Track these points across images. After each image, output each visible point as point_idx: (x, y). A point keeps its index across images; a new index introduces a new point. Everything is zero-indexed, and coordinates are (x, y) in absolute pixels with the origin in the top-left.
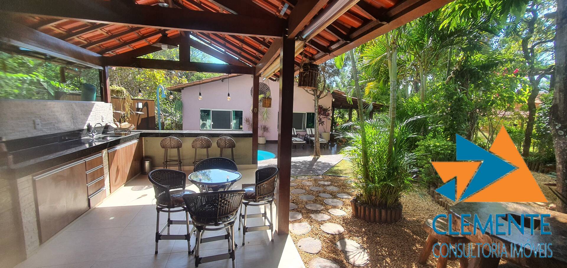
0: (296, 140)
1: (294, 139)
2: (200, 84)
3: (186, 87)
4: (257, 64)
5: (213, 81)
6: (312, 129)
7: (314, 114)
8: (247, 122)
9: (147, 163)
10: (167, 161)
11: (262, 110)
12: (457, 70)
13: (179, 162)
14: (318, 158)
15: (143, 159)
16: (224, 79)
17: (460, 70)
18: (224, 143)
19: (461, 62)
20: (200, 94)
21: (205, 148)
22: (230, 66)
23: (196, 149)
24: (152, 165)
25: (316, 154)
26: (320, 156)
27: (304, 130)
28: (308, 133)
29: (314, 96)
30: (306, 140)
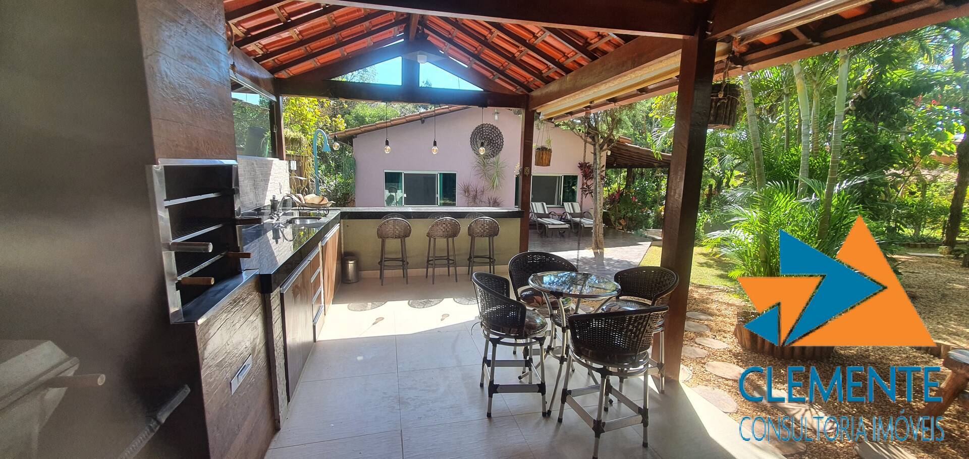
0: (552, 222)
2: (387, 127)
3: (363, 132)
4: (536, 89)
5: (408, 122)
6: (574, 204)
7: (575, 177)
8: (465, 192)
9: (351, 265)
10: (385, 261)
11: (491, 172)
12: (860, 97)
13: (403, 262)
14: (602, 253)
15: (343, 257)
16: (428, 117)
17: (864, 97)
18: (482, 229)
19: (867, 85)
20: (387, 143)
21: (450, 237)
22: (485, 93)
23: (435, 239)
24: (358, 267)
25: (598, 246)
26: (605, 249)
27: (560, 206)
28: (567, 210)
29: (594, 145)
30: (568, 222)
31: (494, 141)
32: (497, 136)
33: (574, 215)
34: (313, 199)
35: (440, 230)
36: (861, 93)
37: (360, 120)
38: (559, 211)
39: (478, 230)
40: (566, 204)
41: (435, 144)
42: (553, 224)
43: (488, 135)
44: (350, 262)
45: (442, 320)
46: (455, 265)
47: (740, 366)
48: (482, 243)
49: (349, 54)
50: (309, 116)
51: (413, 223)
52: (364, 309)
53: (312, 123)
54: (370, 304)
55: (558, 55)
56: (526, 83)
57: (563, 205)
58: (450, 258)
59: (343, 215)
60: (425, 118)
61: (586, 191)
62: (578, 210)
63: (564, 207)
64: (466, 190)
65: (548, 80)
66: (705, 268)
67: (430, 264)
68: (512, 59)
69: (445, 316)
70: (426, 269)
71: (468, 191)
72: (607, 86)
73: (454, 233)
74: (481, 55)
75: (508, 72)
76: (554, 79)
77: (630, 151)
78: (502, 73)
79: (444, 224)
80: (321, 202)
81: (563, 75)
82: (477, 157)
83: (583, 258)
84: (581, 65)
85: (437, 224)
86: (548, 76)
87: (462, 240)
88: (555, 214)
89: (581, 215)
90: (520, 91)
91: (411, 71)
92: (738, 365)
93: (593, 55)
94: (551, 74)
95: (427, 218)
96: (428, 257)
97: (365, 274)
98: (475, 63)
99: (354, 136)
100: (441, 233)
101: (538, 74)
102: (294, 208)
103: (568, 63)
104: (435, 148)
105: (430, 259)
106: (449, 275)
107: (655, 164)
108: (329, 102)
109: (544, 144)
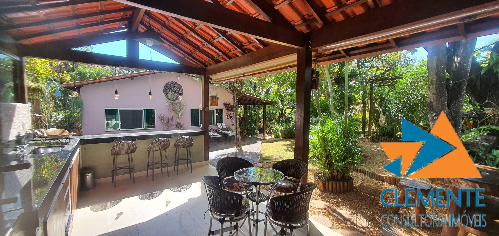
0: (212, 134)
1: (210, 133)
3: (88, 84)
4: (210, 66)
5: (122, 78)
6: (222, 124)
7: (222, 110)
8: (162, 120)
9: (89, 176)
10: (117, 169)
11: (177, 108)
12: (336, 78)
13: (130, 169)
14: (241, 149)
15: (83, 172)
16: (135, 77)
17: (337, 78)
18: (184, 143)
19: (338, 73)
20: (116, 92)
21: (163, 150)
22: (181, 65)
23: (153, 152)
24: (94, 177)
25: (238, 145)
26: (242, 146)
27: (214, 125)
28: (219, 127)
29: (234, 95)
30: (221, 133)
31: (177, 91)
32: (179, 88)
33: (223, 130)
34: (54, 131)
35: (157, 147)
36: (336, 76)
37: (82, 76)
38: (215, 128)
39: (181, 144)
40: (218, 124)
41: (150, 93)
42: (213, 135)
43: (174, 88)
44: (88, 174)
45: (167, 206)
46: (167, 166)
47: (323, 201)
48: (183, 151)
49: (84, 34)
50: (42, 71)
51: (137, 143)
52: (105, 208)
53: (43, 76)
54: (109, 203)
55: (226, 49)
56: (204, 62)
57: (217, 124)
58: (163, 162)
59: (83, 142)
60: (134, 77)
61: (228, 117)
62: (225, 127)
63: (217, 126)
64: (162, 119)
65: (218, 62)
66: (288, 152)
67: (149, 168)
68: (198, 48)
69: (168, 202)
70: (146, 171)
71: (163, 119)
72: (253, 67)
73: (165, 147)
74: (179, 45)
75: (194, 55)
76: (221, 62)
77: (246, 97)
78: (190, 55)
79: (160, 142)
80: (61, 134)
81: (226, 60)
82: (168, 100)
83: (233, 152)
84: (237, 56)
85: (155, 143)
86: (218, 59)
87: (171, 150)
88: (213, 130)
89: (227, 130)
90: (200, 65)
91: (133, 49)
92: (322, 200)
93: (245, 51)
94: (219, 58)
95: (146, 139)
96: (148, 163)
97: (100, 180)
98: (174, 49)
99: (81, 86)
100: (158, 148)
101: (212, 57)
102: (35, 139)
103: (230, 54)
104: (150, 96)
105: (149, 164)
106: (162, 173)
107: (258, 103)
108: (57, 63)
109: (215, 95)
